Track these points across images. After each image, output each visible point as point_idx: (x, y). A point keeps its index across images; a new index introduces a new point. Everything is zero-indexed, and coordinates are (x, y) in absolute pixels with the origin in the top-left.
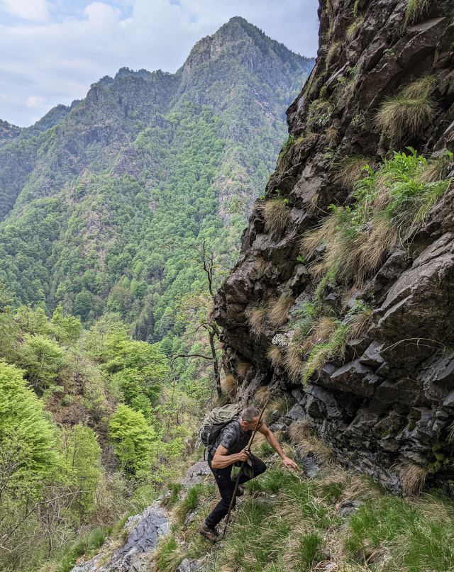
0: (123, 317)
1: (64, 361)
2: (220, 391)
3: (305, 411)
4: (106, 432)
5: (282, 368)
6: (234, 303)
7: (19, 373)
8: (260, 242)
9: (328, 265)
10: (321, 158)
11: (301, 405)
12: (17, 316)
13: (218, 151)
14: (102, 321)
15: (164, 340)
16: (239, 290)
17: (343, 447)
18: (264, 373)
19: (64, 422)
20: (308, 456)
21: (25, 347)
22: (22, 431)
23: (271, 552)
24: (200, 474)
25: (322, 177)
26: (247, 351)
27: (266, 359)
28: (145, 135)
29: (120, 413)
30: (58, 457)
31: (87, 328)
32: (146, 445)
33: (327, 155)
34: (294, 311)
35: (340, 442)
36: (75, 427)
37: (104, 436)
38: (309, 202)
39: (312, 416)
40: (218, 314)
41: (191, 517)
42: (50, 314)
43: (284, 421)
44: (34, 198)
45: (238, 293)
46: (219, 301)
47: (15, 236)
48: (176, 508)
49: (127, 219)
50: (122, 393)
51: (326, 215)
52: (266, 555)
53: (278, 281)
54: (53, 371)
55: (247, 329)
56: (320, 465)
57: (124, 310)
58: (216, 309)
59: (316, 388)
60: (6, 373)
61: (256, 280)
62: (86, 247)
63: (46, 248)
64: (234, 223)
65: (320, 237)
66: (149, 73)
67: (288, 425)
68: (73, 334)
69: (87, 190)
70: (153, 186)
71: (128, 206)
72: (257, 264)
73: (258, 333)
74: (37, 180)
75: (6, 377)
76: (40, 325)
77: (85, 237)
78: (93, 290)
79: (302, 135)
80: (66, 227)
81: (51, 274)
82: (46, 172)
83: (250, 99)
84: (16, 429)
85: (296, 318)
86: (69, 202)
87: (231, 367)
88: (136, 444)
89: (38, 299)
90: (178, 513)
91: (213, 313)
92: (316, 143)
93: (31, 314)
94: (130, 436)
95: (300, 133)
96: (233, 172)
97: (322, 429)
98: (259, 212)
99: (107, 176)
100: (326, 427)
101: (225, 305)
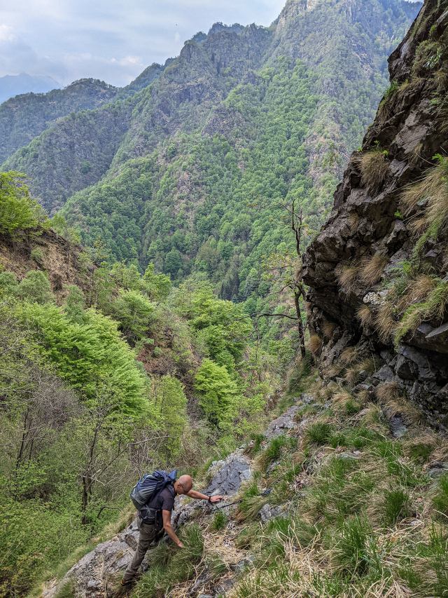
0: (210, 277)
1: (154, 315)
2: (303, 350)
3: (394, 372)
4: (192, 383)
5: (372, 328)
6: (324, 261)
7: (114, 324)
8: (355, 197)
9: (429, 220)
10: (426, 105)
11: (390, 366)
12: (113, 272)
13: (310, 107)
14: (190, 279)
15: (248, 301)
16: (330, 247)
17: (435, 409)
18: (352, 333)
19: (154, 372)
20: (396, 416)
21: (119, 301)
22: (116, 377)
23: (354, 505)
24: (283, 428)
25: (428, 125)
26: (335, 311)
27: (356, 320)
28: (237, 93)
29: (205, 367)
30: (147, 404)
31: (176, 285)
32: (229, 398)
33: (434, 101)
34: (389, 269)
35: (431, 405)
36: (164, 377)
37: (190, 387)
38: (411, 154)
39: (401, 377)
40: (305, 273)
41: (273, 466)
42: (143, 271)
43: (371, 382)
44: (128, 158)
45: (329, 251)
46: (307, 260)
47: (111, 195)
48: (258, 457)
49: (216, 180)
50: (207, 349)
51: (430, 166)
52: (349, 507)
53: (372, 238)
54: (144, 324)
55: (336, 288)
56: (407, 426)
57: (211, 270)
58: (304, 268)
59: (409, 348)
60: (102, 324)
61: (349, 238)
62: (176, 207)
63: (140, 207)
64: (324, 182)
65: (422, 189)
66: (242, 27)
67: (375, 386)
68: (163, 291)
69: (178, 151)
70: (243, 145)
71: (218, 166)
72: (351, 221)
73: (348, 293)
74: (132, 140)
75: (103, 327)
76: (134, 281)
77: (176, 197)
78: (182, 250)
79: (407, 80)
80: (158, 187)
81: (144, 232)
82: (141, 132)
83: (347, 51)
84: (111, 375)
85: (390, 277)
86: (161, 162)
87: (316, 327)
88: (219, 397)
89: (131, 256)
90: (260, 462)
91: (300, 272)
92: (422, 89)
93: (125, 270)
94: (214, 389)
95: (405, 78)
96: (326, 130)
97: (412, 390)
98: (355, 165)
99: (199, 136)
100: (417, 389)
101: (313, 264)
